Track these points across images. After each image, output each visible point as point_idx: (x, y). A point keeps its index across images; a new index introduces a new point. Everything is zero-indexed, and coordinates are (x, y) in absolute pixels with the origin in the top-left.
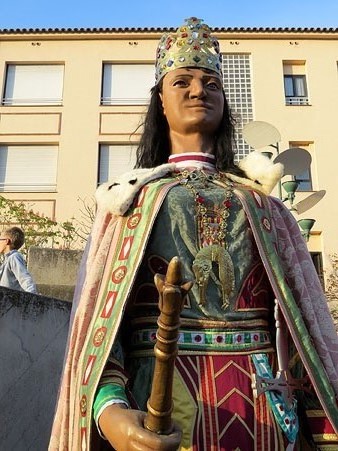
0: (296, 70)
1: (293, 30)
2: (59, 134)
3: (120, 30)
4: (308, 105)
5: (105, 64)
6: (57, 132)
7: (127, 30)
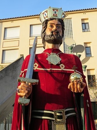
0: (86, 21)
1: (84, 10)
2: (19, 46)
3: (34, 16)
4: (90, 31)
5: (31, 25)
6: (18, 45)
7: (36, 15)
